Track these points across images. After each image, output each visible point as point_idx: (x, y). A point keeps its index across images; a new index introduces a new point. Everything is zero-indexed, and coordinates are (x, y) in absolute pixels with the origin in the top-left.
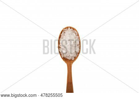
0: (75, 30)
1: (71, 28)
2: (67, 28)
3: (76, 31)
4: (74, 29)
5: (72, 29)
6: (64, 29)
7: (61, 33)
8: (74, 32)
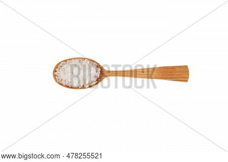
0: (57, 65)
1: (55, 71)
2: (55, 76)
3: (60, 63)
4: (57, 67)
5: (57, 70)
6: (56, 81)
7: (61, 84)
8: (61, 67)
